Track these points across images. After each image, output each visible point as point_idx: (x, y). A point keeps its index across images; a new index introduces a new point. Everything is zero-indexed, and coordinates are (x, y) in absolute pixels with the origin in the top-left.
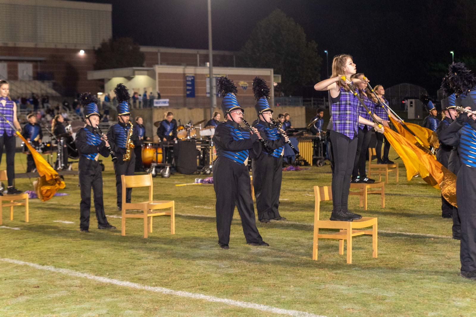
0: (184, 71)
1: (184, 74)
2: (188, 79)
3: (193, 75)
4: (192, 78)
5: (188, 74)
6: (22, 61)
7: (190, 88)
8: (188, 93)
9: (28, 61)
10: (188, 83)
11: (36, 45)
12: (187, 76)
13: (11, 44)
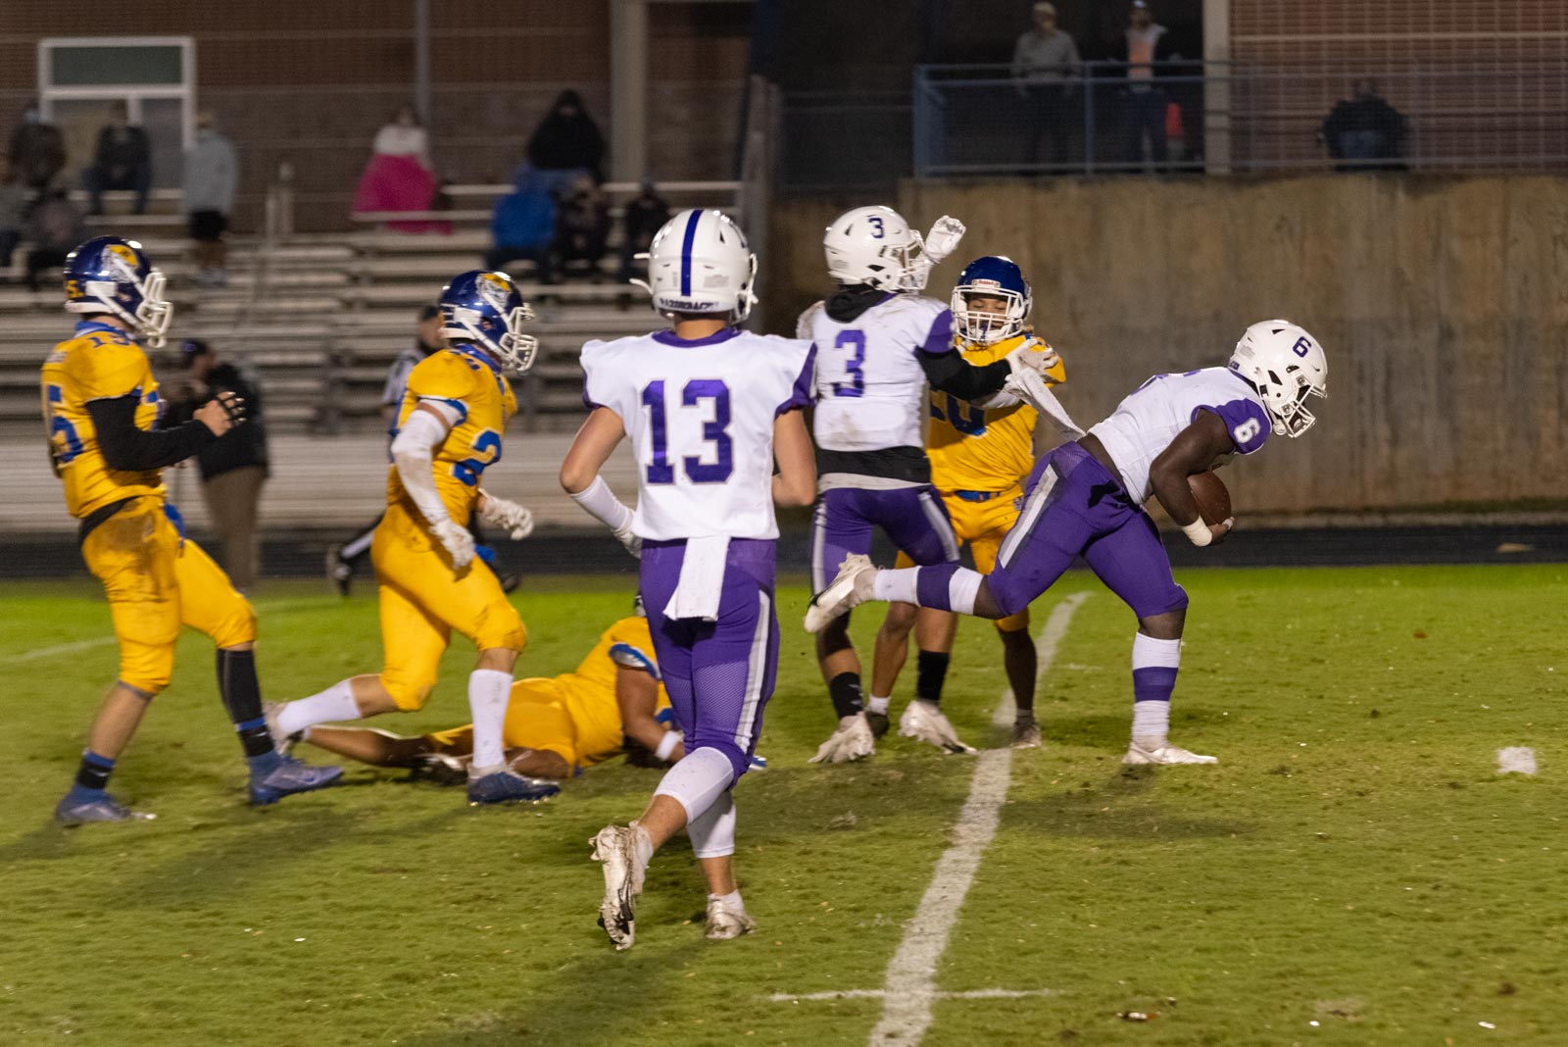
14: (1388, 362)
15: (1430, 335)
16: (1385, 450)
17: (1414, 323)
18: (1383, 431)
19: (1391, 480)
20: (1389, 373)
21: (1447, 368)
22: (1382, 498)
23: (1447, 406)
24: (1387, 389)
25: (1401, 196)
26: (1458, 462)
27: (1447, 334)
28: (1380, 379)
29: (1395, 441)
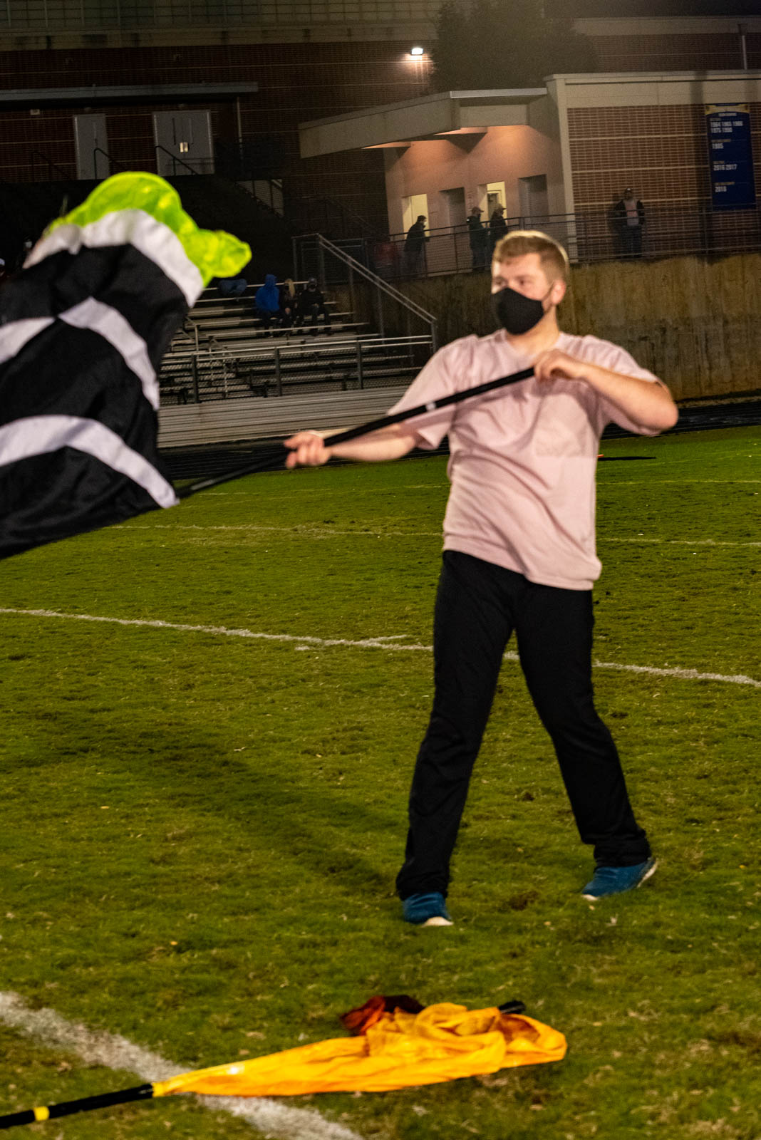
0: (697, 93)
1: (698, 108)
2: (716, 127)
3: (740, 109)
4: (739, 124)
5: (717, 105)
6: (171, 102)
7: (730, 167)
8: (720, 188)
9: (194, 102)
10: (718, 146)
11: (224, 35)
12: (715, 115)
13: (116, 40)
14: (706, 335)
15: (720, 323)
16: (707, 372)
17: (714, 318)
18: (706, 364)
19: (710, 386)
20: (707, 340)
21: (727, 336)
22: (707, 393)
23: (728, 352)
24: (706, 346)
25: (706, 265)
26: (733, 376)
27: (726, 322)
28: (704, 343)
29: (710, 368)
